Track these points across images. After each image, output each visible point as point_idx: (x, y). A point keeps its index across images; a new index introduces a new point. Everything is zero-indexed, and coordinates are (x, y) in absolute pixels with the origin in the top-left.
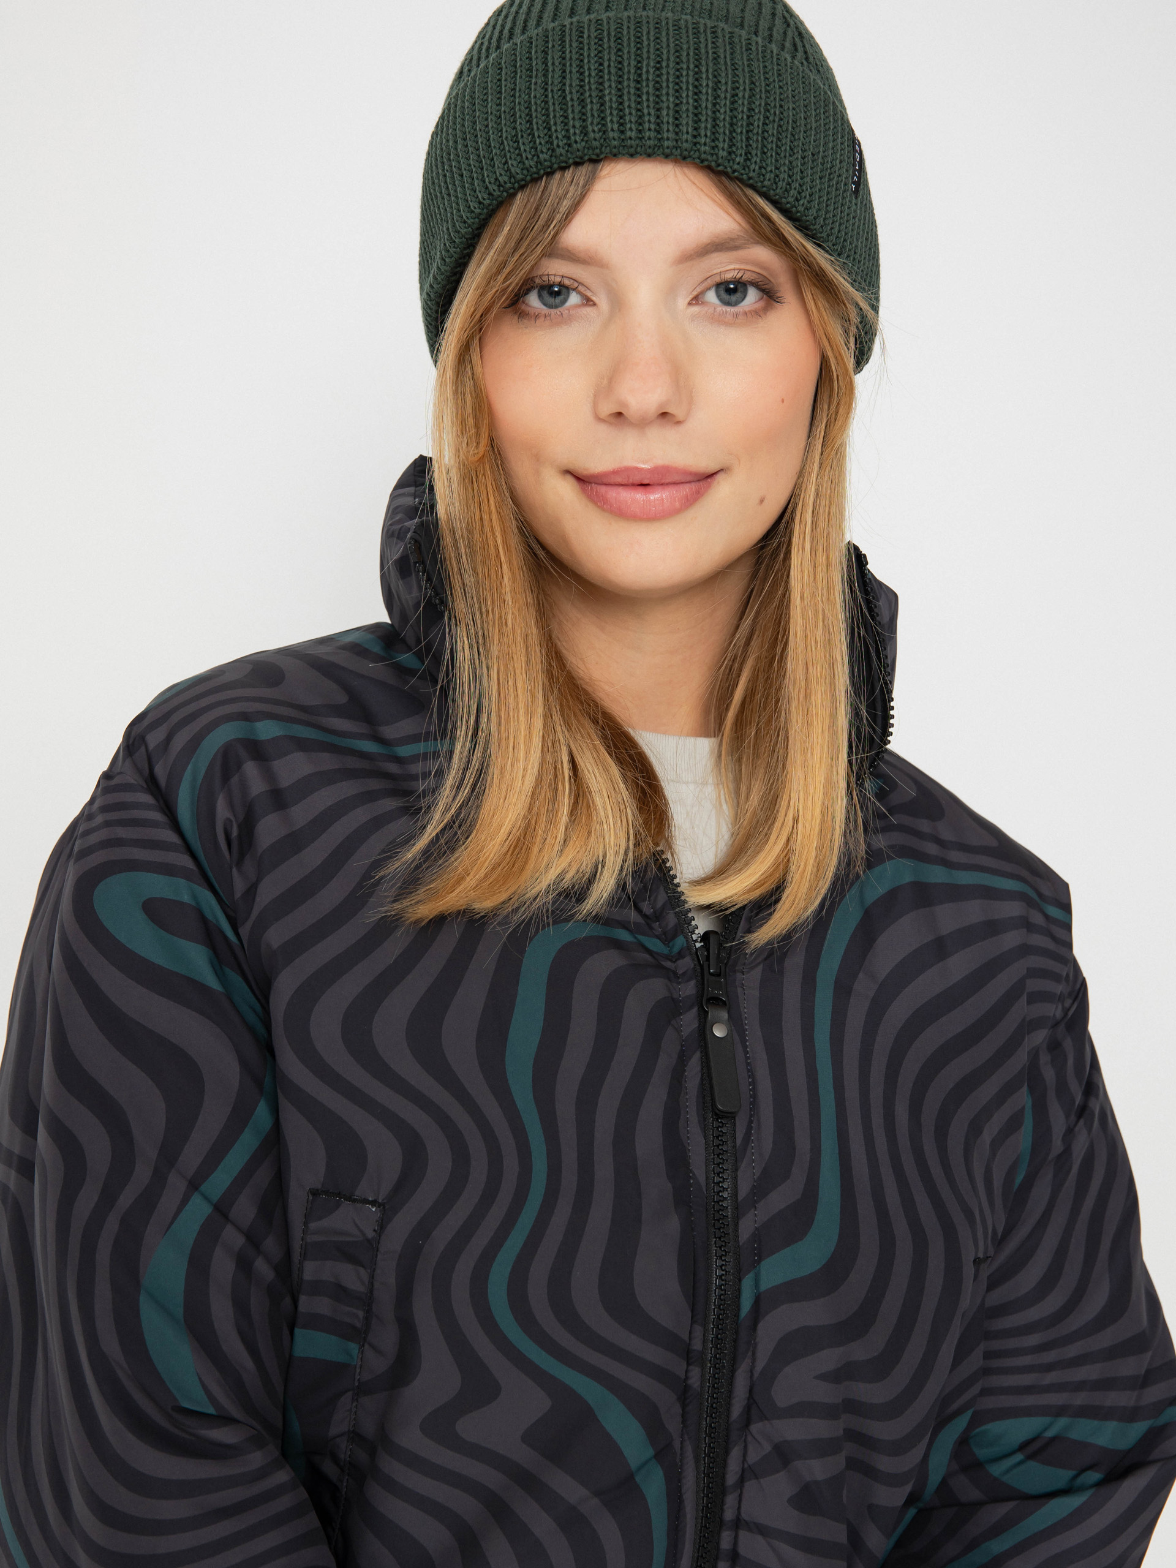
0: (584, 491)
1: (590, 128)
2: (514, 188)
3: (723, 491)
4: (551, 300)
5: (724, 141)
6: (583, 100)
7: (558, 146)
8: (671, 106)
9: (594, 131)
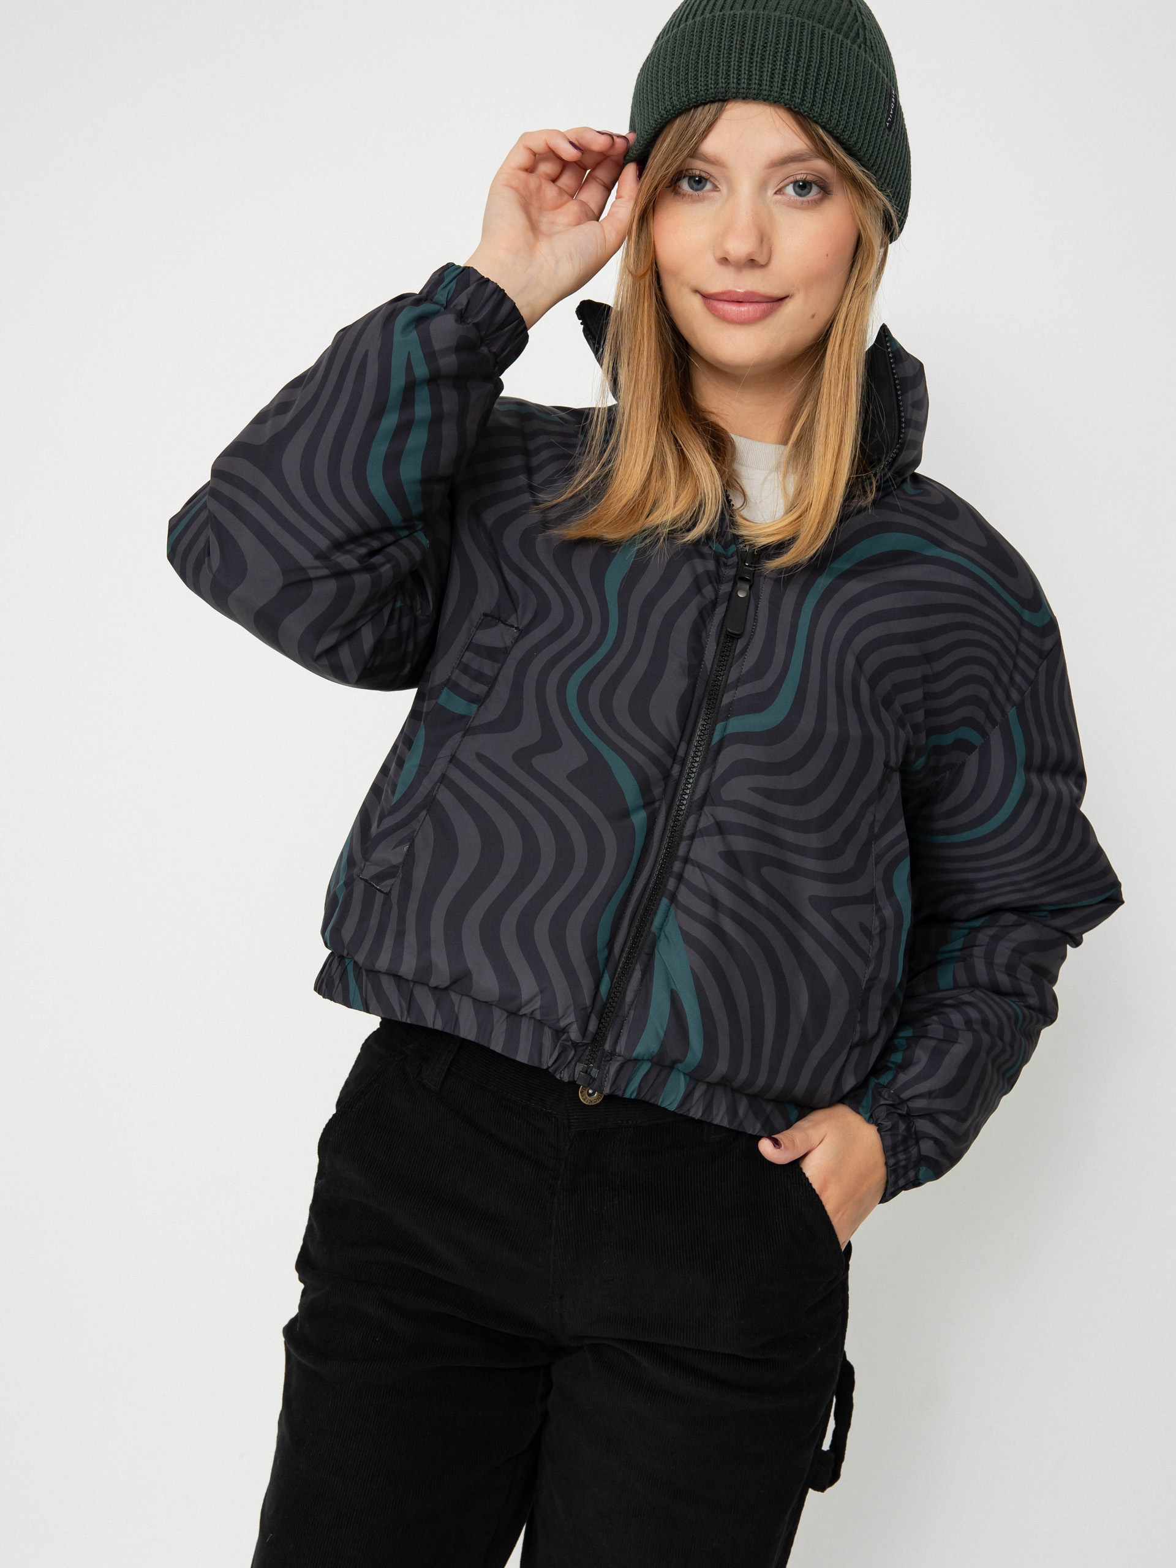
0: (705, 304)
1: (720, 81)
2: (675, 113)
3: (789, 309)
4: (695, 186)
5: (800, 93)
6: (719, 64)
7: (701, 90)
8: (770, 70)
9: (722, 83)
